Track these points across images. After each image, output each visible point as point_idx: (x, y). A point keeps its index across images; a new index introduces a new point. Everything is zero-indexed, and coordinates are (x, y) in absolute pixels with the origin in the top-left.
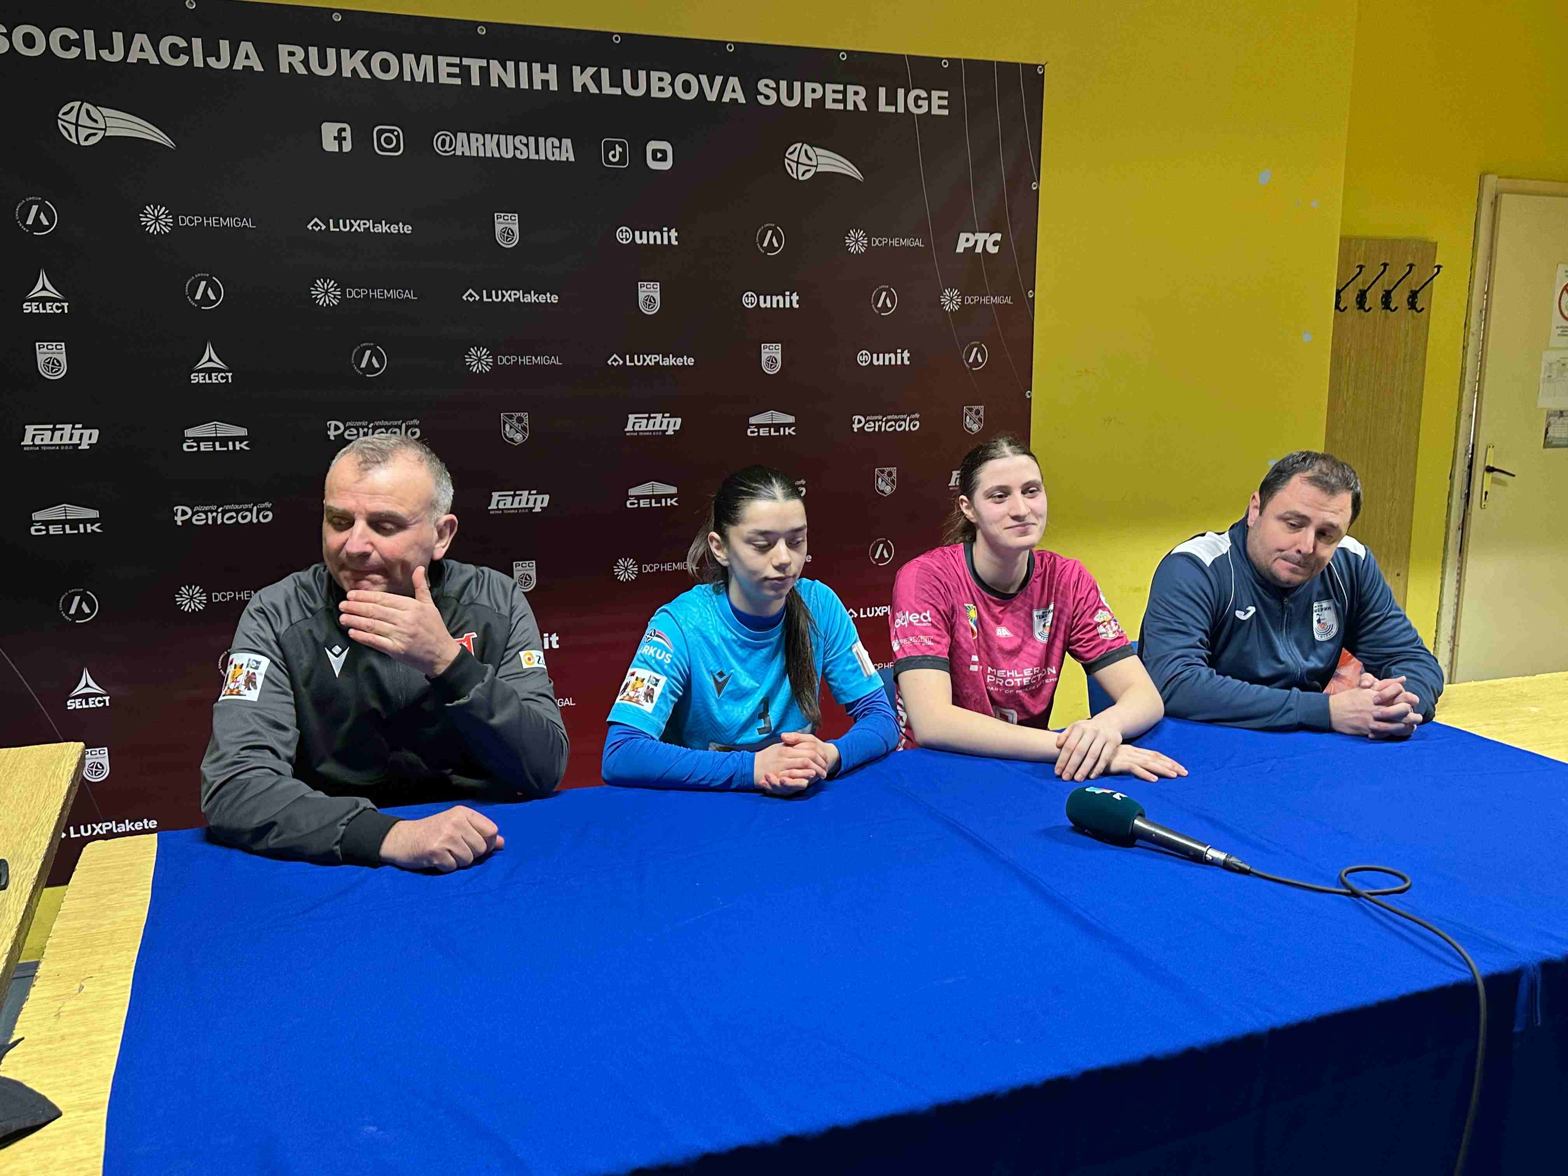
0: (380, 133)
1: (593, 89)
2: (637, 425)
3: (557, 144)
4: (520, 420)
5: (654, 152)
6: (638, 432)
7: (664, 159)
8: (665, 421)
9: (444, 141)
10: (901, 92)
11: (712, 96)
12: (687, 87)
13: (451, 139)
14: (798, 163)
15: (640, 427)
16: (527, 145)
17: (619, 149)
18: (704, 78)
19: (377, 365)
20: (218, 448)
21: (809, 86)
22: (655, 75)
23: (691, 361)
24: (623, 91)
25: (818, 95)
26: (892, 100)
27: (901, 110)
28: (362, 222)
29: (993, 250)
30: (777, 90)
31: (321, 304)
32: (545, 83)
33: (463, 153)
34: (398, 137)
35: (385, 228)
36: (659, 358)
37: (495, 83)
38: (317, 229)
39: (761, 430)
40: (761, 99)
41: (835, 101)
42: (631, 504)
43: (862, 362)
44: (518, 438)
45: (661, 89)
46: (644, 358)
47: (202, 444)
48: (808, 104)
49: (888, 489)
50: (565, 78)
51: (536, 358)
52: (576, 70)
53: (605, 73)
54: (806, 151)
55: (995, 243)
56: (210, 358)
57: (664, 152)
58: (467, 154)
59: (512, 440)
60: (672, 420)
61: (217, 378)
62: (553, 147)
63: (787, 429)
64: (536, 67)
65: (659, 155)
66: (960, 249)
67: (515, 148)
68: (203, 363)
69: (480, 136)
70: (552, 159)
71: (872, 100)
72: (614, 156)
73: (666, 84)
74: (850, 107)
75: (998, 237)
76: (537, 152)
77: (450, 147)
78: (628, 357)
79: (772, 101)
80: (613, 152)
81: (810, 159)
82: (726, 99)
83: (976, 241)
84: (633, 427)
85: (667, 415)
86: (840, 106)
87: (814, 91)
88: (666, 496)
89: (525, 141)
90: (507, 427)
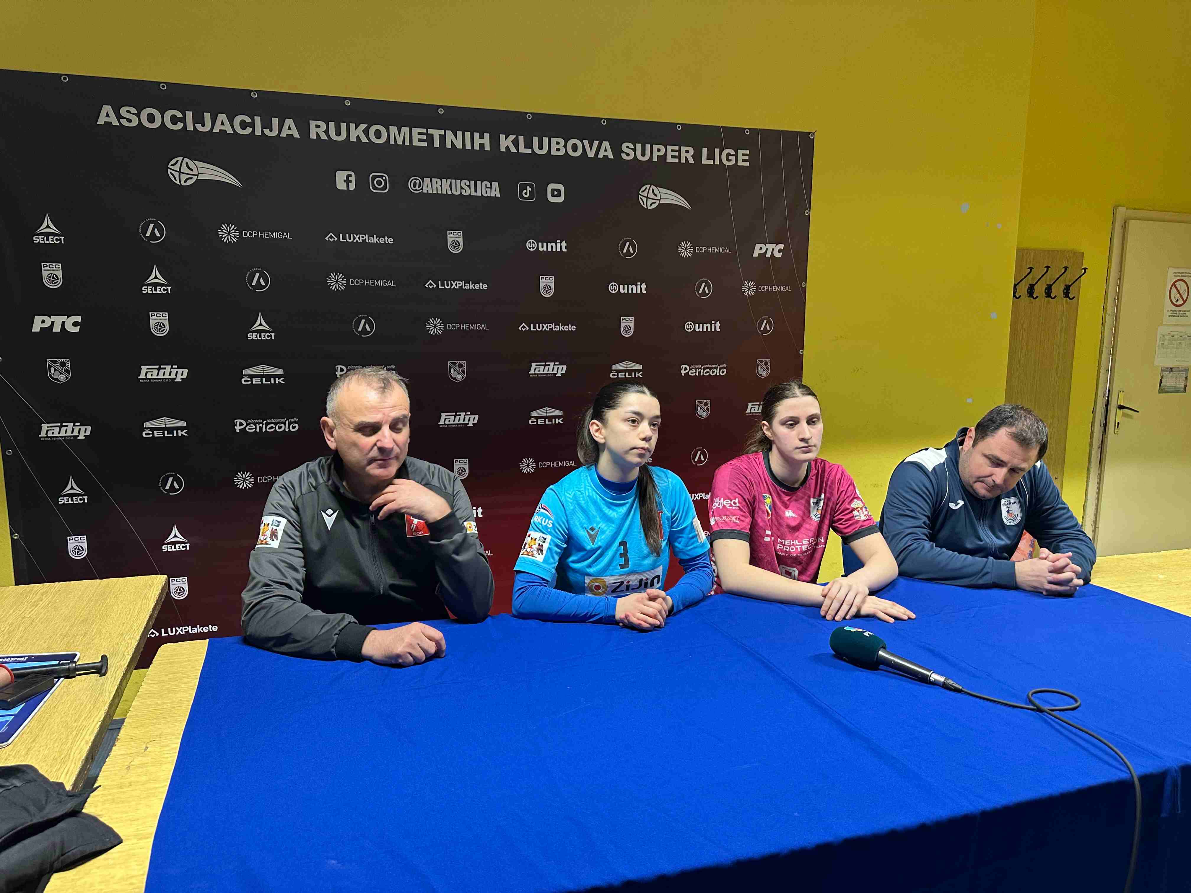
0: (374, 178)
1: (513, 150)
2: (537, 370)
3: (489, 185)
4: (461, 366)
5: (553, 191)
6: (538, 374)
7: (559, 195)
8: (556, 367)
9: (415, 182)
10: (717, 151)
11: (591, 154)
12: (575, 148)
13: (420, 182)
14: (647, 198)
15: (539, 371)
16: (469, 186)
17: (529, 189)
18: (586, 142)
19: (368, 329)
20: (264, 382)
21: (656, 147)
22: (554, 140)
23: (574, 328)
24: (533, 151)
25: (662, 153)
26: (711, 156)
27: (717, 162)
28: (361, 236)
29: (779, 255)
30: (634, 150)
31: (333, 289)
32: (482, 146)
33: (427, 191)
34: (385, 181)
35: (376, 240)
36: (553, 326)
37: (449, 146)
38: (332, 240)
39: (619, 374)
40: (624, 156)
41: (673, 157)
42: (532, 422)
43: (688, 329)
44: (459, 377)
45: (558, 150)
46: (542, 325)
47: (254, 379)
48: (655, 159)
49: (704, 414)
50: (495, 142)
51: (472, 326)
52: (502, 137)
53: (521, 139)
54: (653, 190)
55: (780, 251)
56: (261, 324)
57: (559, 191)
58: (430, 192)
59: (455, 379)
60: (560, 367)
61: (264, 337)
62: (486, 187)
63: (637, 373)
64: (476, 135)
65: (556, 193)
66: (756, 255)
67: (462, 188)
68: (256, 327)
69: (439, 180)
70: (485, 195)
71: (697, 156)
72: (526, 194)
73: (561, 146)
74: (683, 161)
75: (781, 246)
76: (476, 191)
77: (419, 187)
78: (532, 325)
79: (631, 157)
80: (525, 191)
81: (656, 195)
82: (600, 156)
83: (767, 249)
84: (535, 371)
85: (557, 363)
86: (677, 160)
87: (659, 150)
88: (556, 417)
89: (468, 183)
90: (452, 370)
